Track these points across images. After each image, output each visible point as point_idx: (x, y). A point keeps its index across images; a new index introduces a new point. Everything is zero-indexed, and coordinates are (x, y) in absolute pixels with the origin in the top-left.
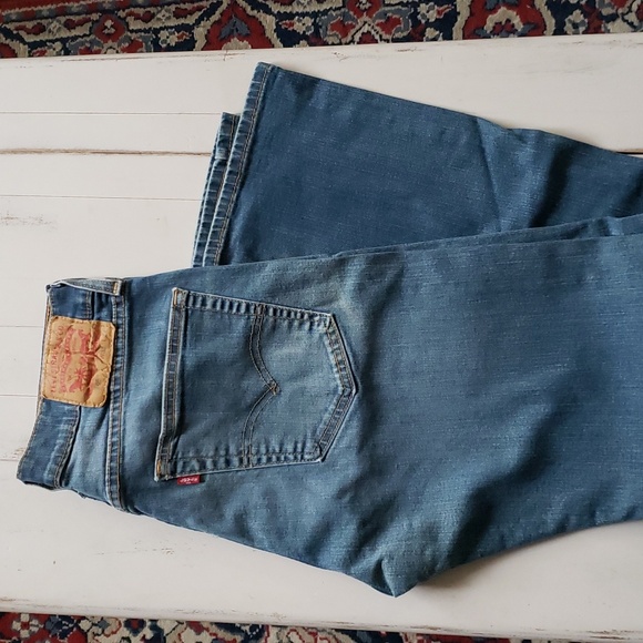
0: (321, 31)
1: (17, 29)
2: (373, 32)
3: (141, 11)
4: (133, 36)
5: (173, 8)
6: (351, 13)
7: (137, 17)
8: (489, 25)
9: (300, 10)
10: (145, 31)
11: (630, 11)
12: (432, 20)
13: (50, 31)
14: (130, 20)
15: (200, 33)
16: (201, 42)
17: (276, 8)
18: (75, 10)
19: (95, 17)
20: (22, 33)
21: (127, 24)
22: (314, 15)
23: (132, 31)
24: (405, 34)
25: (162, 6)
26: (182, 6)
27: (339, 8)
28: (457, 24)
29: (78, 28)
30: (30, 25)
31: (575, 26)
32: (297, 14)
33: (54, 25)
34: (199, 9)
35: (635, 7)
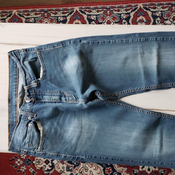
0: (98, 19)
1: (23, 14)
2: (110, 20)
3: (54, 12)
4: (52, 18)
5: (62, 11)
6: (105, 15)
7: (53, 13)
8: (138, 20)
9: (93, 14)
10: (55, 17)
11: (171, 18)
12: (124, 18)
13: (31, 15)
14: (51, 14)
15: (68, 18)
16: (68, 20)
17: (87, 13)
18: (37, 10)
19: (42, 12)
20: (24, 15)
21: (50, 15)
22: (96, 15)
23: (52, 17)
24: (118, 21)
25: (59, 11)
26: (64, 11)
27: (102, 14)
28: (130, 19)
29: (38, 15)
30: (26, 13)
31: (158, 21)
32: (92, 15)
33: (32, 14)
34: (68, 12)
35: (172, 18)
